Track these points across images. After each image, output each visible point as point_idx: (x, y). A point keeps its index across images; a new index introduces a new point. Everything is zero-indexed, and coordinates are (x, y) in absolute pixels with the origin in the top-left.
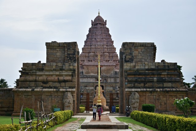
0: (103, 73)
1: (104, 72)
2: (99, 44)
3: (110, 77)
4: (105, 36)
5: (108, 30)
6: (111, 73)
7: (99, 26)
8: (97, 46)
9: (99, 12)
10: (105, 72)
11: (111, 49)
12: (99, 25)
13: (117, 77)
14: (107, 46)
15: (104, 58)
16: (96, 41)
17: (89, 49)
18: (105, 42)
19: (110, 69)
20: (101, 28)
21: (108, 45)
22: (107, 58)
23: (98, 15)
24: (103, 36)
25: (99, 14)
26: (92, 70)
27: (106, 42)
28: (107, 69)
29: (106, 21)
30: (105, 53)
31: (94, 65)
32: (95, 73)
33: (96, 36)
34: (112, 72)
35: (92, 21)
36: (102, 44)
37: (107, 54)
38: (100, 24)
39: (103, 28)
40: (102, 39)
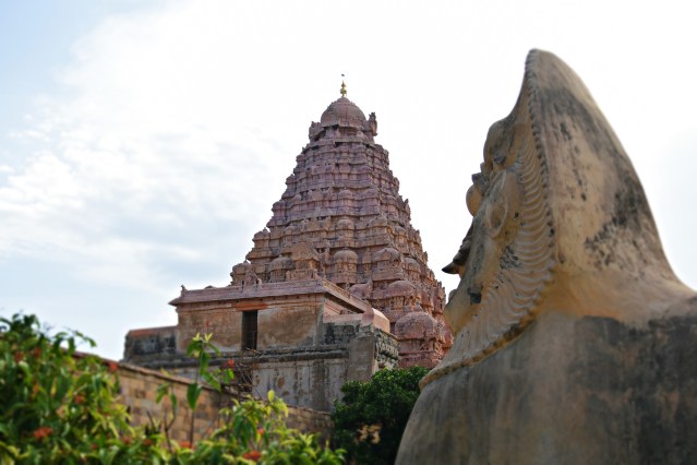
0: (266, 336)
1: (271, 335)
2: (318, 212)
3: (295, 359)
4: (354, 177)
6: (305, 336)
8: (306, 223)
9: (343, 85)
10: (280, 332)
11: (371, 233)
12: (330, 134)
13: (328, 357)
14: (356, 218)
16: (308, 203)
18: (349, 203)
19: (299, 316)
20: (338, 144)
21: (363, 213)
23: (340, 96)
24: (344, 177)
25: (343, 92)
26: (215, 326)
27: (356, 204)
28: (289, 317)
29: (373, 115)
30: (339, 253)
31: (225, 302)
32: (229, 340)
33: (311, 181)
34: (313, 332)
35: (313, 123)
36: (331, 212)
37: (351, 253)
38: (335, 127)
39: (350, 143)
40: (336, 189)
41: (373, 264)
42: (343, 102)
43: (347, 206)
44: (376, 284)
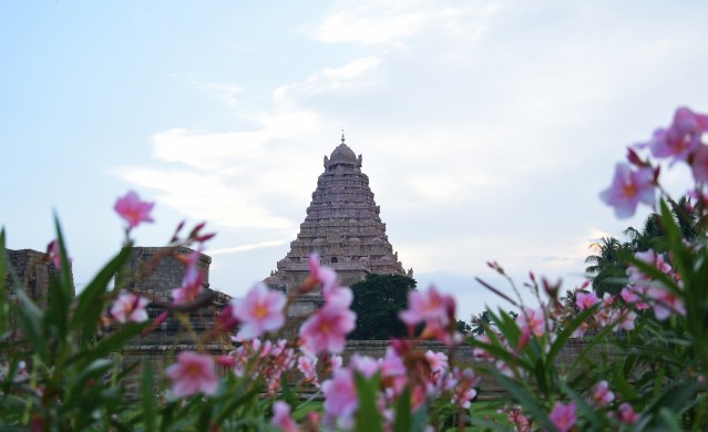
4: (355, 195)
5: (365, 179)
7: (340, 170)
8: (332, 220)
9: (343, 136)
11: (366, 228)
12: (339, 167)
14: (358, 219)
15: (348, 251)
16: (331, 209)
17: (313, 230)
18: (354, 210)
20: (345, 175)
21: (361, 217)
22: (356, 251)
23: (341, 142)
24: (350, 195)
25: (343, 140)
27: (357, 211)
29: (360, 156)
30: (352, 239)
35: (326, 158)
36: (345, 216)
37: (357, 239)
38: (343, 165)
39: (351, 175)
40: (346, 202)
41: (370, 246)
42: (343, 146)
43: (353, 213)
44: (373, 257)
